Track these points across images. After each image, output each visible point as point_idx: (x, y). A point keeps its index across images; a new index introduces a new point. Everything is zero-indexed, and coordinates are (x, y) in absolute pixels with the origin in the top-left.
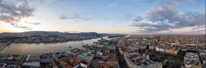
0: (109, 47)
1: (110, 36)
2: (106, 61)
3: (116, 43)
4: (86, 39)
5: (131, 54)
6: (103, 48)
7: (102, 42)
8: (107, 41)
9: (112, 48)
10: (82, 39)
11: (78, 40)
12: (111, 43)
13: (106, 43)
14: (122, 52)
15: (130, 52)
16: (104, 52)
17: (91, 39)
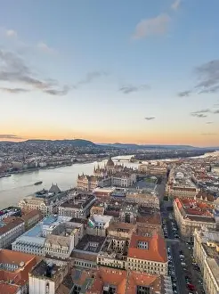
0: (134, 195)
1: (139, 153)
2: (123, 254)
3: (162, 179)
4: (49, 165)
6: (113, 199)
8: (127, 172)
9: (145, 201)
10: (33, 168)
11: (16, 170)
12: (142, 178)
13: (124, 181)
14: (184, 222)
17: (67, 163)
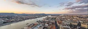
0: (51, 21)
1: (52, 15)
3: (55, 19)
4: (39, 17)
5: (64, 26)
6: (48, 22)
7: (48, 19)
8: (50, 18)
9: (53, 22)
12: (52, 18)
14: (58, 24)
15: (63, 25)
16: (49, 24)
17: (41, 17)
